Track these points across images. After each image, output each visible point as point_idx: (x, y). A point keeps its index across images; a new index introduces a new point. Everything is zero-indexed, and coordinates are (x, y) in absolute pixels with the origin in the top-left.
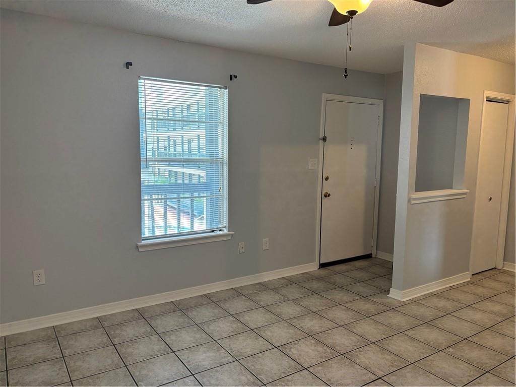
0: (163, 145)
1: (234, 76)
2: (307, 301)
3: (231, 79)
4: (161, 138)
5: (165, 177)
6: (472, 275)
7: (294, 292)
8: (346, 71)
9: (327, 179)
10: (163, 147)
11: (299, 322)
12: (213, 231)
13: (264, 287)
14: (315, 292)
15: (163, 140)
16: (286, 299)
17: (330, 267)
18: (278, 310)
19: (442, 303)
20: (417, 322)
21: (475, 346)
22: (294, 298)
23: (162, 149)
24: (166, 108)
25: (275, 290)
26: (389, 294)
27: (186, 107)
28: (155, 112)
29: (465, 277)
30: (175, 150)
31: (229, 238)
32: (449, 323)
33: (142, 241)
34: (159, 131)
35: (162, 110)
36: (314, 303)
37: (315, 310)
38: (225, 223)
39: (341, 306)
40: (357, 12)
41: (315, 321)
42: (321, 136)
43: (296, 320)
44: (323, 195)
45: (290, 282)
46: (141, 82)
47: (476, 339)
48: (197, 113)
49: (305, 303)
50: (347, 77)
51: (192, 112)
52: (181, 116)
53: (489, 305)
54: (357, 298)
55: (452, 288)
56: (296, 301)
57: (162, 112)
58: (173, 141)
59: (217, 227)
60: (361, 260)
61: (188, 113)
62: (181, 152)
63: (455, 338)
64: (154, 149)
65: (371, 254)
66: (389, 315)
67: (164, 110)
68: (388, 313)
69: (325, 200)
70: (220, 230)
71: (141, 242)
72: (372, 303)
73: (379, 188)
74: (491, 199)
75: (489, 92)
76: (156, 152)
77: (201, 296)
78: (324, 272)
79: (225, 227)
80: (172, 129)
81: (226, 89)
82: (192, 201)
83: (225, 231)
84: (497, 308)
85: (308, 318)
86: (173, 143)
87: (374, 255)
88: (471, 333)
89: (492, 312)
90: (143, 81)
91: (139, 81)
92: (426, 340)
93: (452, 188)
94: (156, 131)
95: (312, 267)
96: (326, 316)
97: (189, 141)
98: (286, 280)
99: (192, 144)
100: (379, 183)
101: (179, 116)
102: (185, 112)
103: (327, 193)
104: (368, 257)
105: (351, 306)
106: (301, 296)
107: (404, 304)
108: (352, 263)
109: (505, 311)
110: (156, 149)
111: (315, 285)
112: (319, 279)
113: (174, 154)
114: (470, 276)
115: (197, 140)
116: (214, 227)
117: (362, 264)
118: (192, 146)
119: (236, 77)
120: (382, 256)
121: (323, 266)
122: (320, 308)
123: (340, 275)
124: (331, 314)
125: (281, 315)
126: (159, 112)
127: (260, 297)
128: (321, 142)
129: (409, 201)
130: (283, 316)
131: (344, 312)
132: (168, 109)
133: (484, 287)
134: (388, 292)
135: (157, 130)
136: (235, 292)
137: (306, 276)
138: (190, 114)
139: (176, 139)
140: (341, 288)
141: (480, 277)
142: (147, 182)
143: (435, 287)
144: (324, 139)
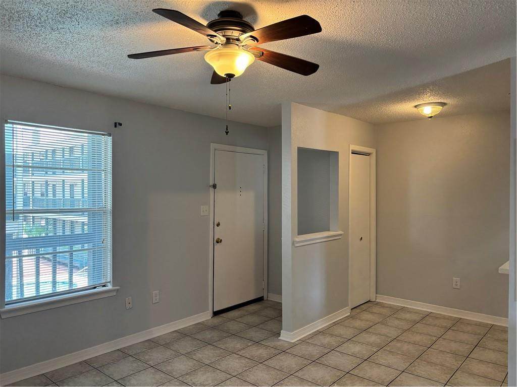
0: (40, 190)
1: (119, 123)
2: (200, 354)
3: (116, 126)
4: (37, 182)
5: (42, 226)
6: (352, 309)
7: (186, 346)
8: (227, 128)
9: (218, 225)
10: (40, 192)
11: (192, 377)
12: (95, 288)
13: (153, 344)
14: (208, 343)
15: (40, 185)
16: (178, 354)
17: (224, 314)
18: (169, 368)
19: (327, 340)
20: (305, 362)
21: (356, 378)
22: (185, 352)
23: (38, 195)
24: (45, 150)
25: (167, 346)
26: (280, 336)
27: (68, 150)
28: (30, 154)
29: (345, 312)
30: (54, 195)
31: (115, 294)
32: (334, 359)
33: (6, 306)
34: (35, 175)
35: (39, 152)
36: (207, 354)
37: (207, 362)
38: (109, 277)
39: (234, 355)
40: (234, 75)
41: (208, 374)
42: (211, 183)
43: (188, 376)
44: (215, 241)
45: (182, 334)
46: (8, 126)
47: (355, 372)
48: (81, 156)
49: (199, 355)
50: (228, 133)
51: (75, 155)
52: (62, 159)
53: (365, 337)
54: (249, 344)
55: (335, 324)
56: (188, 355)
57: (39, 155)
58: (51, 185)
59: (99, 282)
60: (253, 304)
61: (70, 156)
62: (61, 198)
63: (339, 373)
64: (28, 195)
65: (263, 297)
66: (281, 358)
67: (42, 153)
68: (279, 355)
69: (217, 246)
70: (104, 286)
71: (4, 308)
72: (264, 348)
73: (267, 232)
74: (361, 238)
75: (353, 146)
76: (31, 197)
77: (80, 363)
78: (217, 320)
79: (110, 282)
80: (52, 173)
81: (110, 136)
82: (71, 255)
83: (110, 287)
84: (373, 339)
85: (201, 372)
86: (51, 188)
87: (265, 298)
88: (352, 366)
89: (368, 344)
90: (11, 125)
91: (6, 125)
92: (314, 379)
93: (329, 230)
94: (31, 175)
95: (206, 316)
96: (219, 368)
97: (72, 186)
98: (178, 334)
99: (76, 188)
100: (267, 226)
101: (60, 159)
102: (67, 156)
103: (219, 239)
104: (259, 300)
105: (244, 353)
106: (194, 349)
107: (294, 345)
108: (245, 308)
109: (379, 341)
110: (31, 195)
111: (208, 335)
112: (213, 328)
113: (53, 200)
114: (349, 310)
115: (80, 184)
116: (96, 283)
117: (254, 308)
118: (74, 191)
119: (120, 124)
120: (273, 297)
121: (216, 314)
122: (213, 360)
123: (233, 322)
124: (223, 365)
125: (172, 373)
126: (34, 155)
127: (149, 356)
128: (212, 189)
129: (293, 244)
130: (175, 373)
131: (237, 361)
132: (47, 151)
133: (362, 320)
134: (279, 334)
135: (33, 174)
136: (121, 353)
137: (198, 327)
138: (73, 157)
139: (55, 183)
140: (234, 335)
141: (358, 310)
142: (16, 234)
143: (320, 325)
144: (214, 186)
